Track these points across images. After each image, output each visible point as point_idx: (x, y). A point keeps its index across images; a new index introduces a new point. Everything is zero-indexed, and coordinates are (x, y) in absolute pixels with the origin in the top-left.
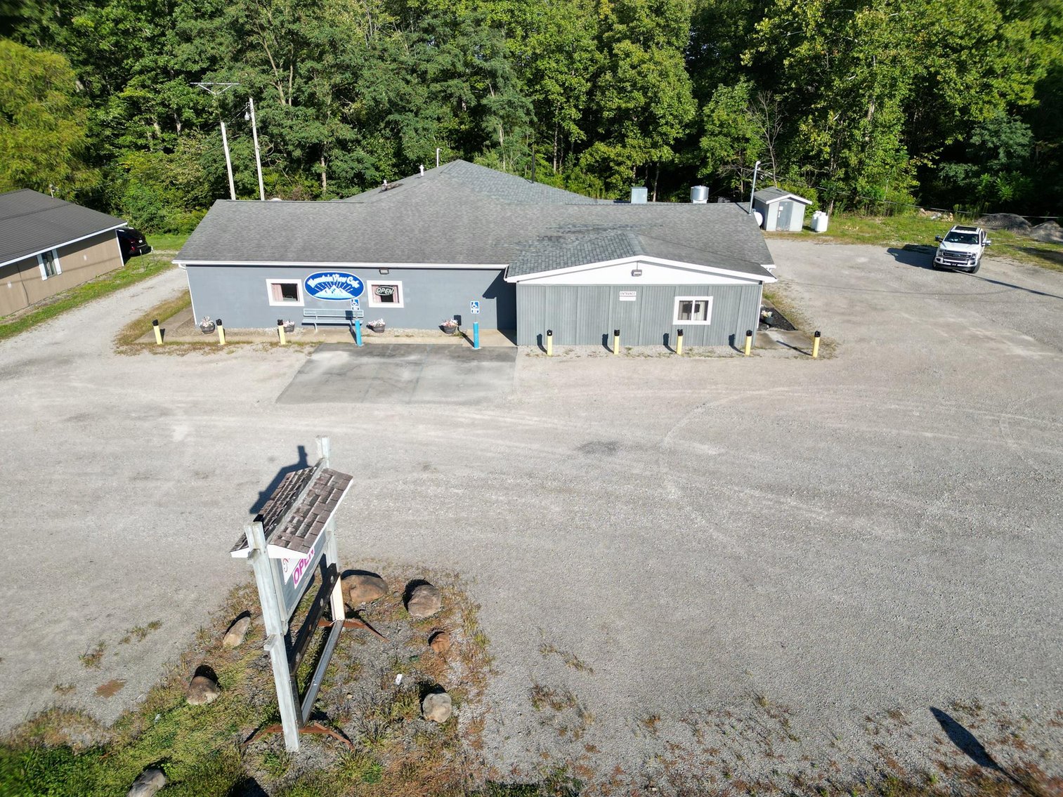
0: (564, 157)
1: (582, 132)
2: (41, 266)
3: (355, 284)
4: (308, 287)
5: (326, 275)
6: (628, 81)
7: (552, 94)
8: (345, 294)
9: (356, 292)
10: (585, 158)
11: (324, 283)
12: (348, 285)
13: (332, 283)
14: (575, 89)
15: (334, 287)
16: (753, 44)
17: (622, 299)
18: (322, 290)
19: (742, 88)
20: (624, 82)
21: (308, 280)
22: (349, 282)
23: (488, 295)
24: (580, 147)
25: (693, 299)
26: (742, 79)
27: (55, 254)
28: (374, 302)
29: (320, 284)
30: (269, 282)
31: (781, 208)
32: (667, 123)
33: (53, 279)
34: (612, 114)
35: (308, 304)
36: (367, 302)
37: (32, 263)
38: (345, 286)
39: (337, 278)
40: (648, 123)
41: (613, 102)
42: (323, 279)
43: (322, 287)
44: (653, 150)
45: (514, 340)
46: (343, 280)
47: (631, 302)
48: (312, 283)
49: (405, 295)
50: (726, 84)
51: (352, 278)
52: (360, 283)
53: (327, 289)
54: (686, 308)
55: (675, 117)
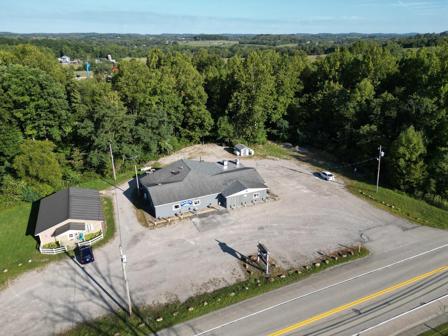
3: (191, 202)
8: (188, 205)
9: (191, 204)
14: (179, 117)
16: (228, 109)
17: (244, 196)
23: (216, 198)
26: (226, 116)
30: (173, 206)
31: (244, 151)
32: (207, 126)
36: (193, 205)
38: (188, 203)
39: (187, 202)
42: (185, 203)
43: (184, 204)
45: (226, 208)
49: (201, 202)
50: (222, 117)
54: (255, 195)
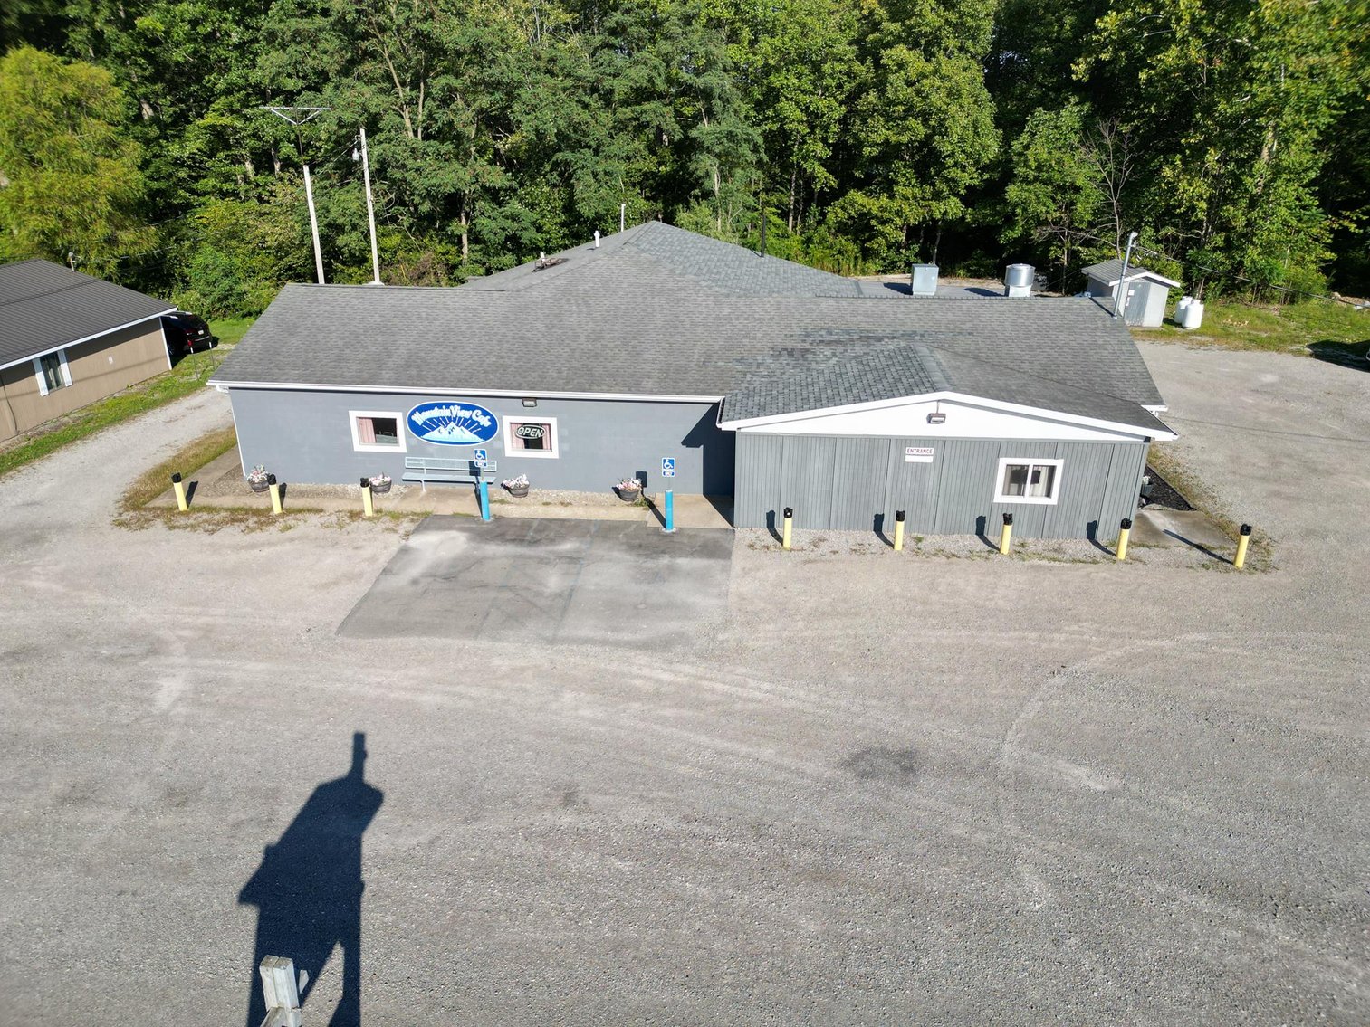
0: (805, 211)
1: (831, 177)
2: (40, 377)
3: (485, 422)
4: (413, 425)
5: (440, 406)
6: (901, 104)
7: (791, 122)
8: (469, 436)
9: (487, 433)
10: (835, 213)
11: (438, 419)
12: (474, 422)
13: (449, 418)
14: (823, 115)
15: (452, 424)
16: (1090, 49)
17: (909, 459)
18: (433, 429)
19: (1071, 113)
20: (896, 105)
21: (412, 414)
22: (475, 418)
23: (689, 441)
24: (826, 198)
25: (1031, 462)
26: (1073, 100)
27: (62, 357)
28: (512, 448)
29: (431, 420)
30: (353, 415)
31: (1132, 293)
32: (956, 165)
33: (58, 393)
34: (875, 152)
35: (412, 450)
36: (503, 449)
37: (26, 371)
38: (469, 424)
39: (457, 412)
40: (927, 162)
41: (878, 134)
42: (436, 413)
43: (434, 424)
44: (934, 204)
46: (467, 414)
47: (924, 466)
48: (419, 418)
49: (561, 439)
50: (1048, 109)
51: (480, 412)
52: (493, 420)
53: (441, 428)
54: (1018, 477)
55: (969, 155)
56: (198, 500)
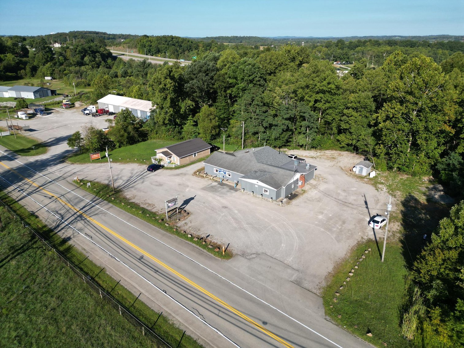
9: (225, 173)
17: (256, 186)
27: (196, 153)
28: (227, 176)
30: (214, 169)
31: (360, 168)
33: (195, 157)
35: (219, 174)
37: (192, 155)
38: (224, 172)
39: (223, 170)
43: (221, 171)
45: (241, 189)
48: (220, 170)
49: (231, 176)
54: (265, 191)
56: (200, 174)
